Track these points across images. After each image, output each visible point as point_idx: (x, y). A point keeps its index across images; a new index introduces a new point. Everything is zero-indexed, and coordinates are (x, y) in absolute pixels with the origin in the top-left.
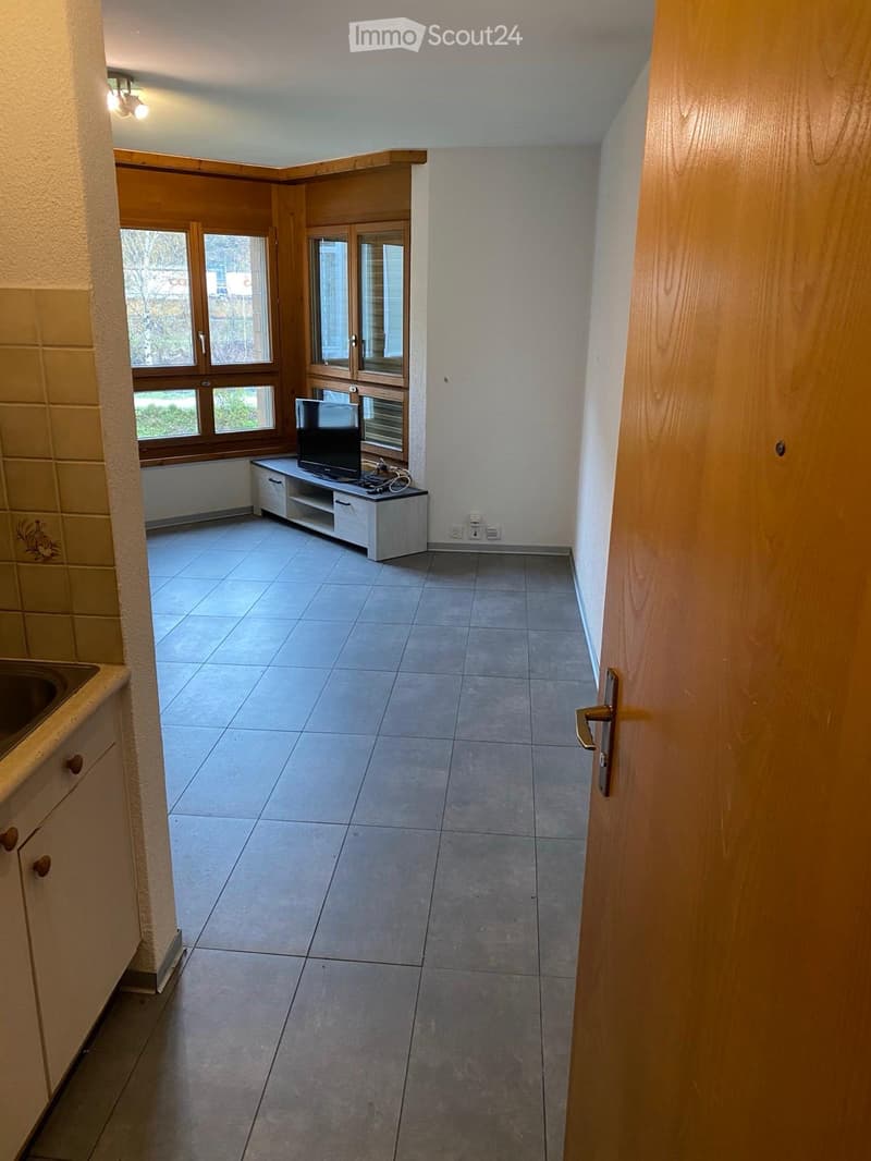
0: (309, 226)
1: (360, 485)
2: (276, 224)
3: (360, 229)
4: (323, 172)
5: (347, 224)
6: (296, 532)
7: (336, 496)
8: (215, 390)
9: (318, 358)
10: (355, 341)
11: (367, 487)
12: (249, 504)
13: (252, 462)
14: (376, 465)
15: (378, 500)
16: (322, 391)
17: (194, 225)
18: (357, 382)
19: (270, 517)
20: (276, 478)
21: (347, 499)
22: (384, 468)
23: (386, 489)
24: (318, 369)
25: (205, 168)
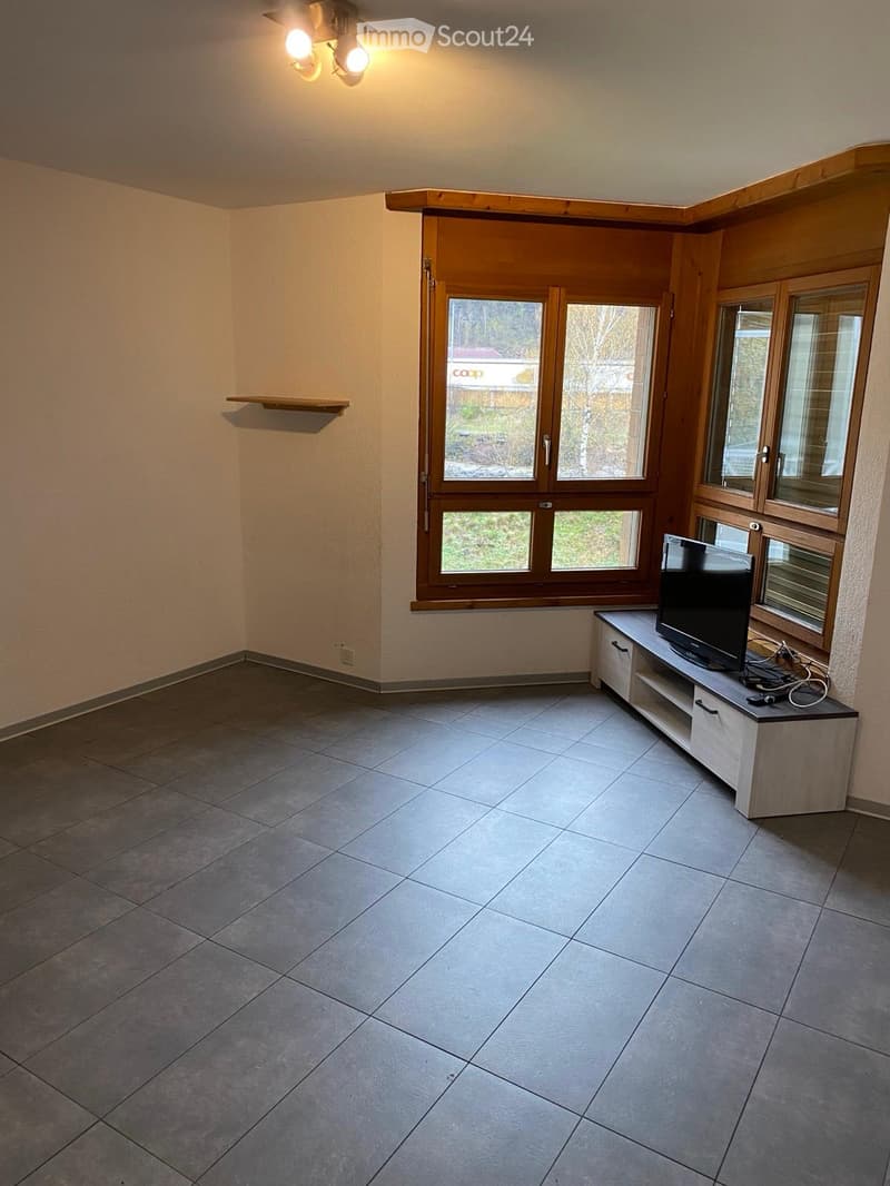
0: (721, 288)
1: (739, 680)
2: (674, 287)
3: (794, 286)
4: (745, 202)
5: (776, 280)
6: (638, 727)
7: (698, 694)
8: (556, 513)
9: (714, 474)
10: (767, 455)
11: (751, 686)
12: (588, 670)
13: (595, 612)
14: (775, 646)
15: (761, 720)
16: (713, 526)
17: (555, 292)
18: (762, 516)
19: (608, 694)
20: (623, 644)
21: (712, 703)
22: (787, 656)
23: (782, 698)
24: (710, 492)
25: (573, 212)
